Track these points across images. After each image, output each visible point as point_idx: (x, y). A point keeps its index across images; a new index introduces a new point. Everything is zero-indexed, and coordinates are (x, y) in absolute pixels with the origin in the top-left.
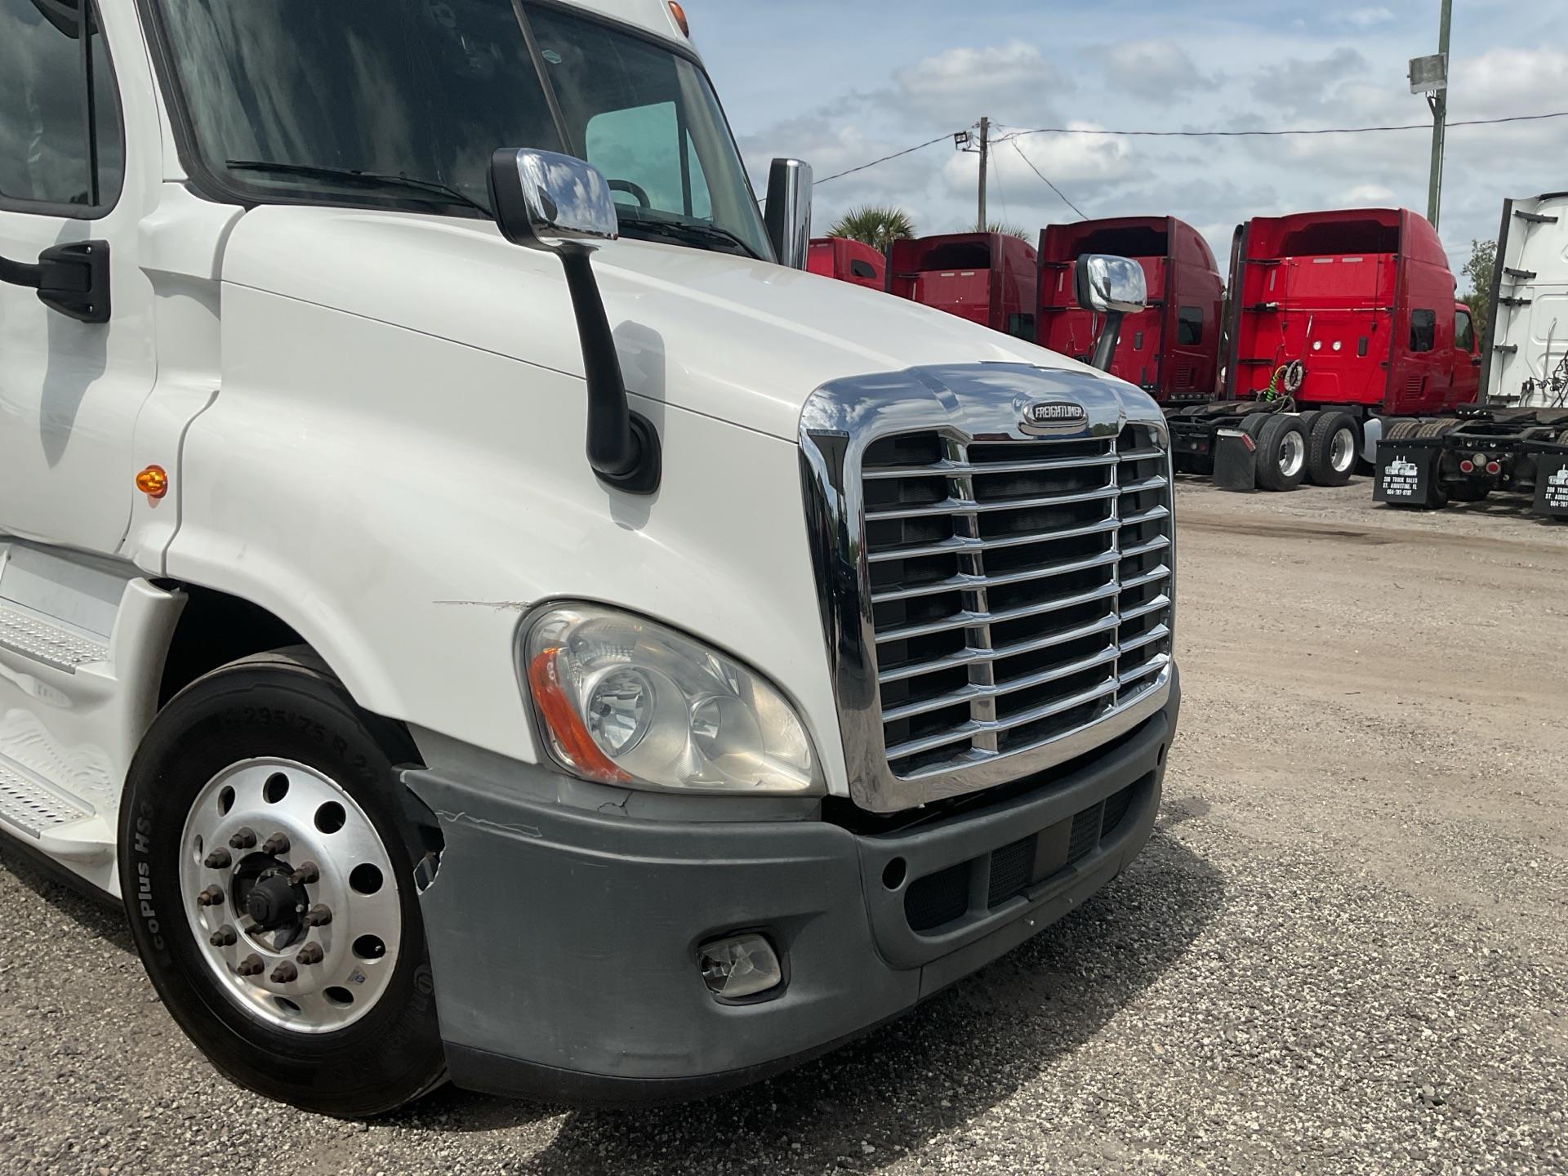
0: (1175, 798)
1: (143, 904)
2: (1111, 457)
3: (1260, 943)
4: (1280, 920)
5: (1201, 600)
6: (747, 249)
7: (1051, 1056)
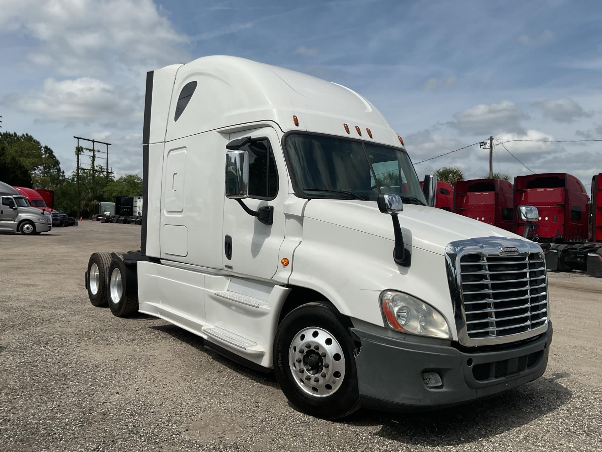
0: (559, 372)
1: (279, 363)
2: (527, 261)
3: (581, 409)
4: (589, 404)
5: (577, 315)
6: (421, 203)
7: (514, 427)
